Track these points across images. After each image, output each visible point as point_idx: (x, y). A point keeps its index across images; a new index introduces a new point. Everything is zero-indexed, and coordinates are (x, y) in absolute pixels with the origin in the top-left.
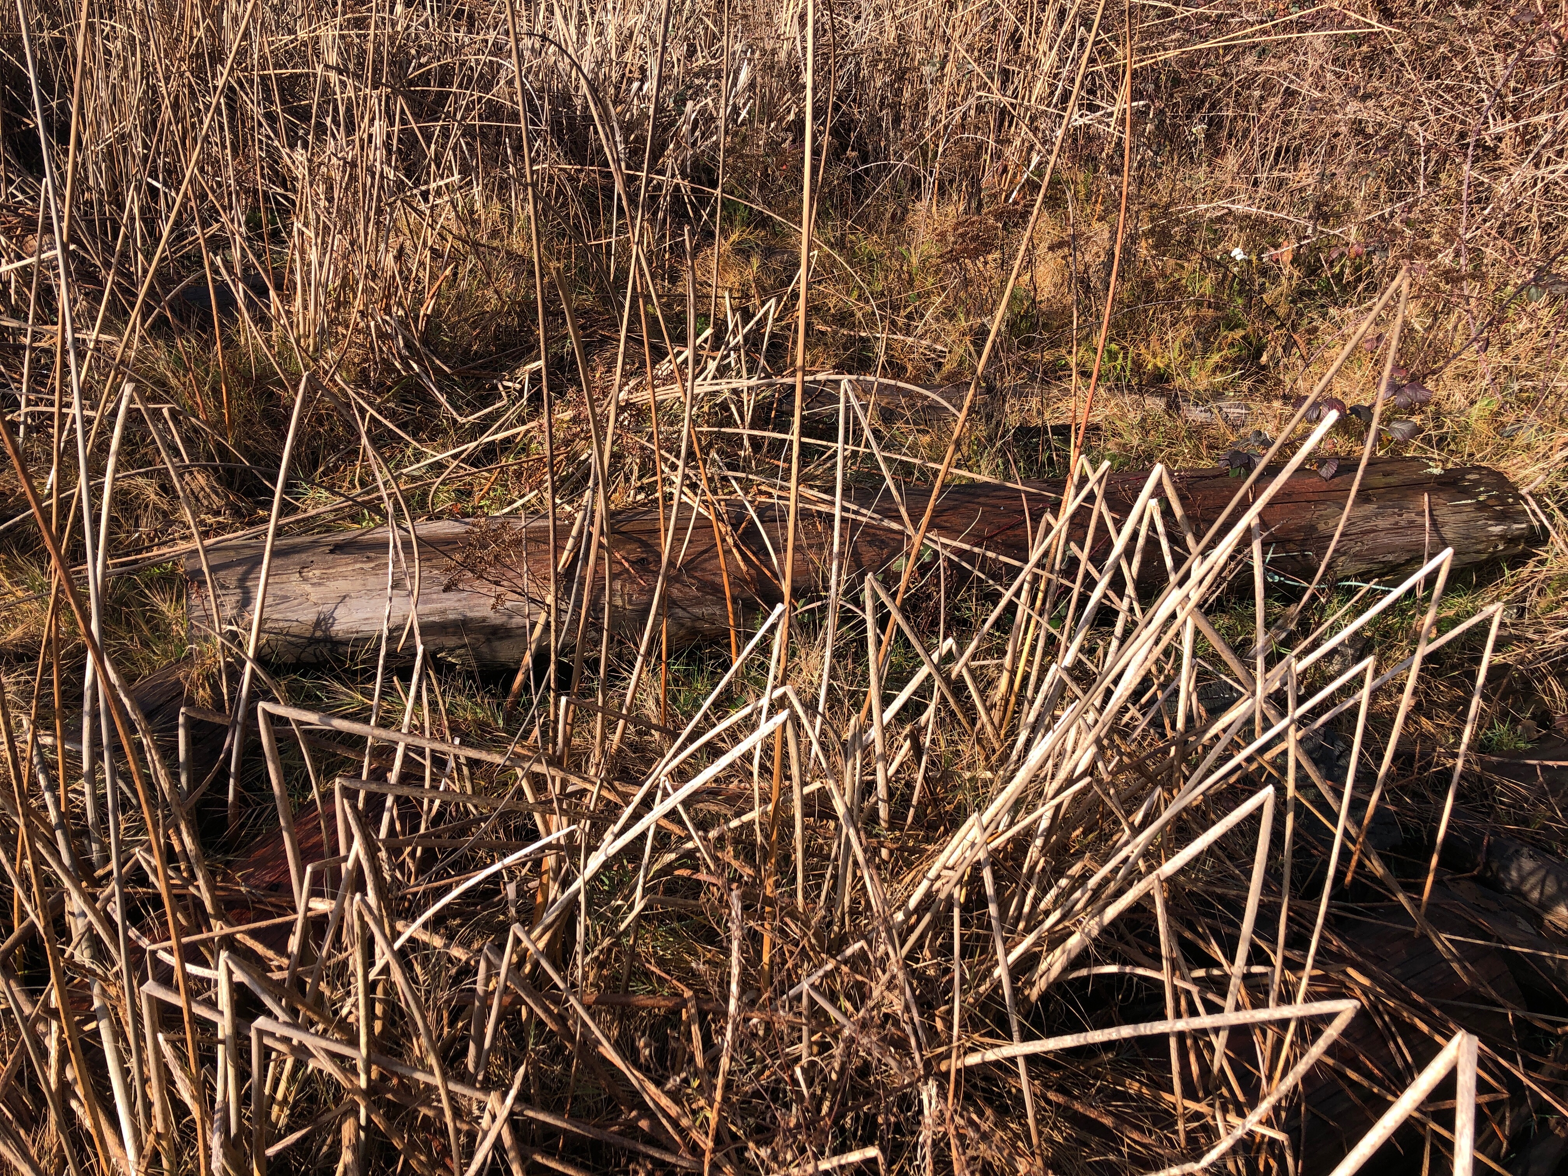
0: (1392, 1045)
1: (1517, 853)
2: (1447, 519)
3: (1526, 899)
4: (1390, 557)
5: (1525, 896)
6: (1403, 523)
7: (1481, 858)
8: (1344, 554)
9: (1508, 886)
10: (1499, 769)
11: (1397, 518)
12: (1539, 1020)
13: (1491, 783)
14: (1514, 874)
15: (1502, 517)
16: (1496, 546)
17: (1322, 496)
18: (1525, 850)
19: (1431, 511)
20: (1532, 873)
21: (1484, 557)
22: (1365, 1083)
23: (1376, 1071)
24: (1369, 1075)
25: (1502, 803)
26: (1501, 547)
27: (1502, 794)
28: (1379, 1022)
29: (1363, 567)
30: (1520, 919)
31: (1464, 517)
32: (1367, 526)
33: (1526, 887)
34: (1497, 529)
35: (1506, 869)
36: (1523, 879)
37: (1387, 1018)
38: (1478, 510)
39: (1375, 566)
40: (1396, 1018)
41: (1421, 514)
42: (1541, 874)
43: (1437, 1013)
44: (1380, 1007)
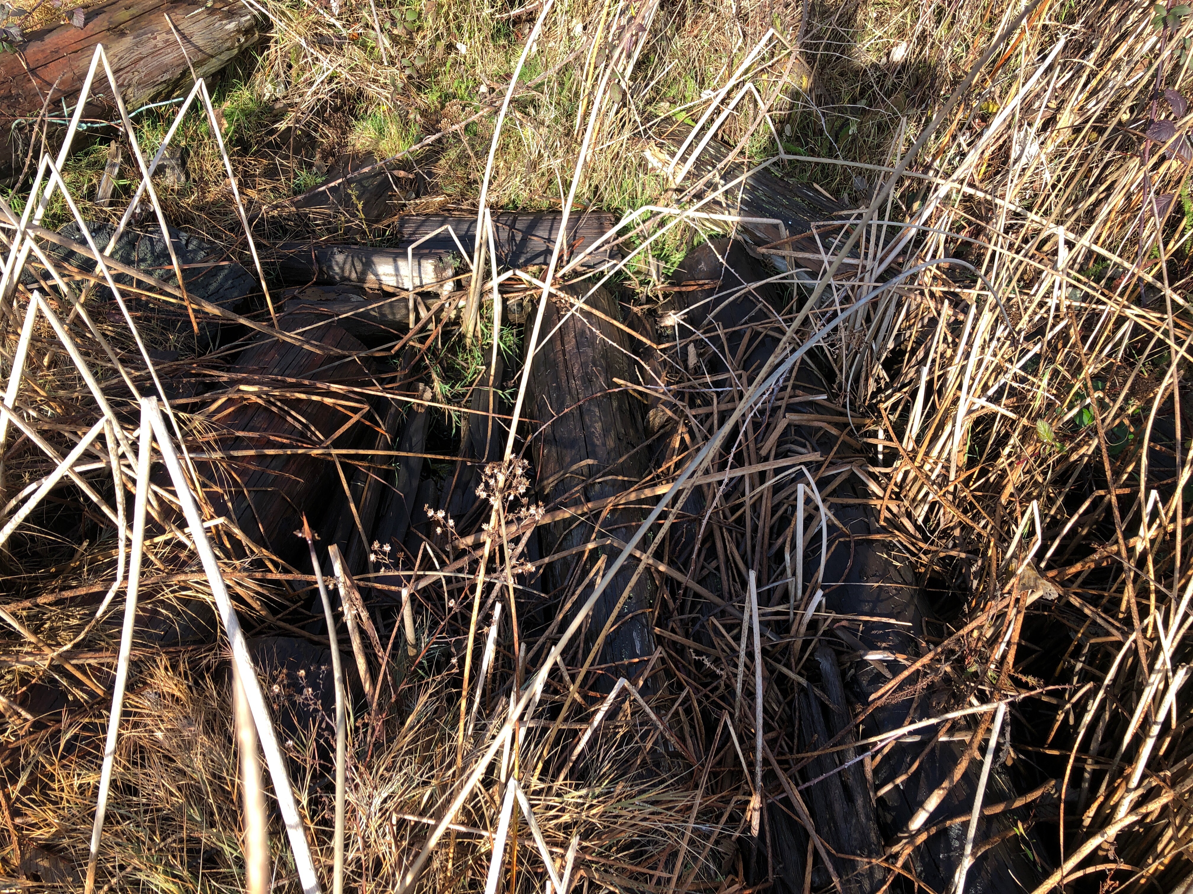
0: (289, 419)
1: (333, 254)
2: (191, 30)
3: (350, 281)
4: (167, 77)
5: (349, 279)
6: (160, 45)
7: (315, 267)
8: (129, 86)
9: (337, 277)
10: (308, 202)
11: (154, 42)
12: (377, 352)
13: (306, 215)
14: (337, 269)
15: (231, 15)
16: (239, 40)
17: (84, 43)
18: (335, 250)
19: (176, 27)
20: (345, 263)
21: (236, 51)
22: (280, 452)
23: (285, 441)
24: (283, 446)
25: (317, 225)
26: (243, 40)
27: (315, 219)
28: (274, 409)
29: (152, 92)
30: (351, 295)
31: (202, 24)
32: (135, 56)
33: (347, 274)
34: (232, 26)
35: (330, 267)
36: (342, 269)
37: (279, 404)
38: (210, 14)
39: (161, 88)
40: (285, 401)
41: (169, 32)
42: (350, 259)
43: (306, 382)
44: (272, 399)
